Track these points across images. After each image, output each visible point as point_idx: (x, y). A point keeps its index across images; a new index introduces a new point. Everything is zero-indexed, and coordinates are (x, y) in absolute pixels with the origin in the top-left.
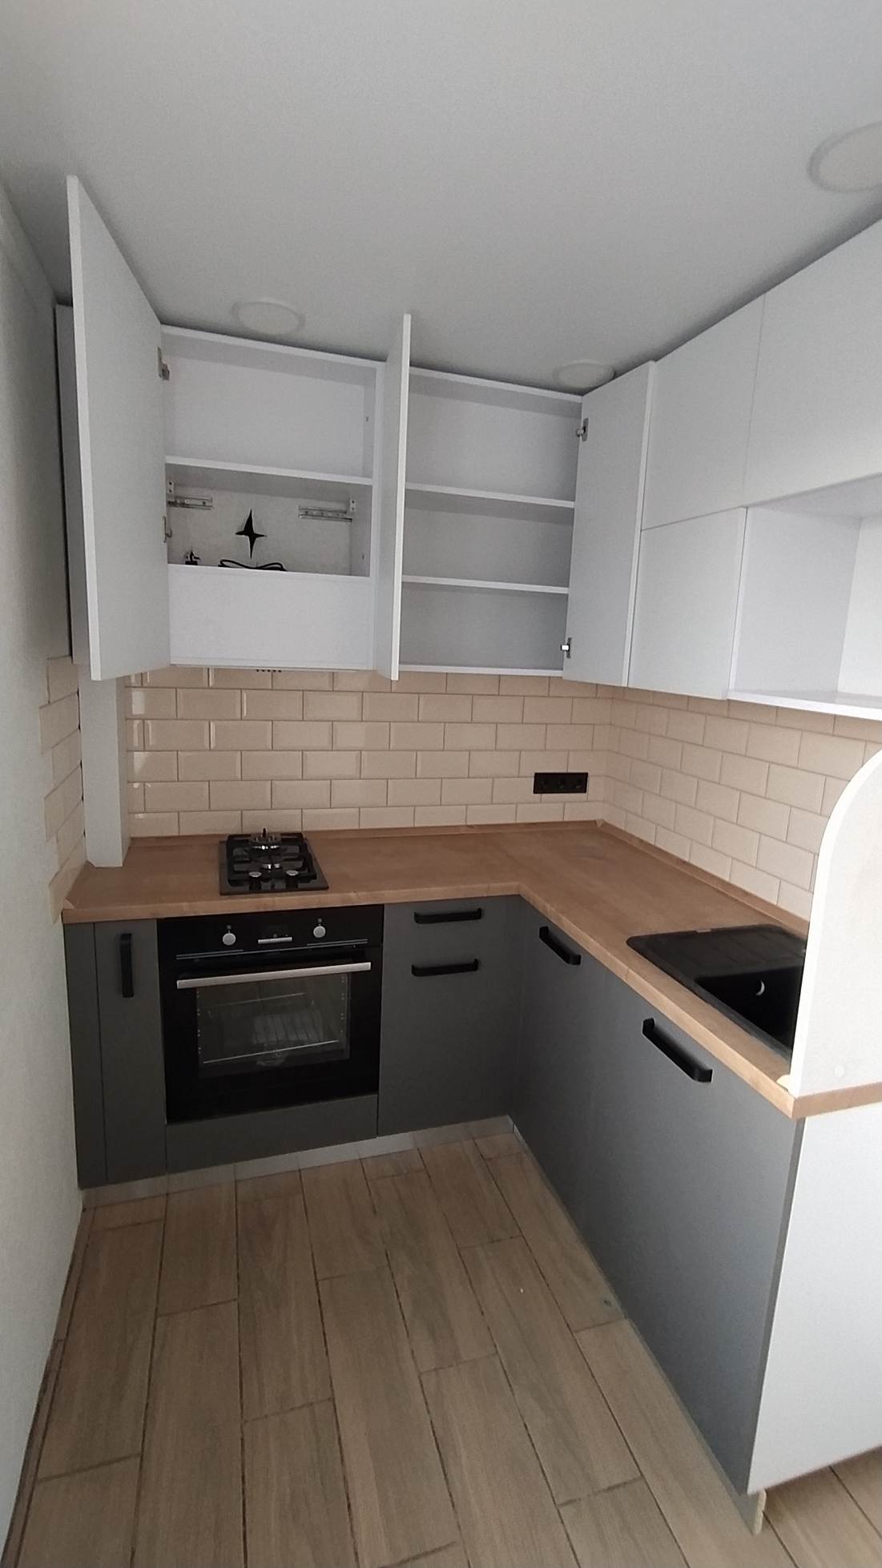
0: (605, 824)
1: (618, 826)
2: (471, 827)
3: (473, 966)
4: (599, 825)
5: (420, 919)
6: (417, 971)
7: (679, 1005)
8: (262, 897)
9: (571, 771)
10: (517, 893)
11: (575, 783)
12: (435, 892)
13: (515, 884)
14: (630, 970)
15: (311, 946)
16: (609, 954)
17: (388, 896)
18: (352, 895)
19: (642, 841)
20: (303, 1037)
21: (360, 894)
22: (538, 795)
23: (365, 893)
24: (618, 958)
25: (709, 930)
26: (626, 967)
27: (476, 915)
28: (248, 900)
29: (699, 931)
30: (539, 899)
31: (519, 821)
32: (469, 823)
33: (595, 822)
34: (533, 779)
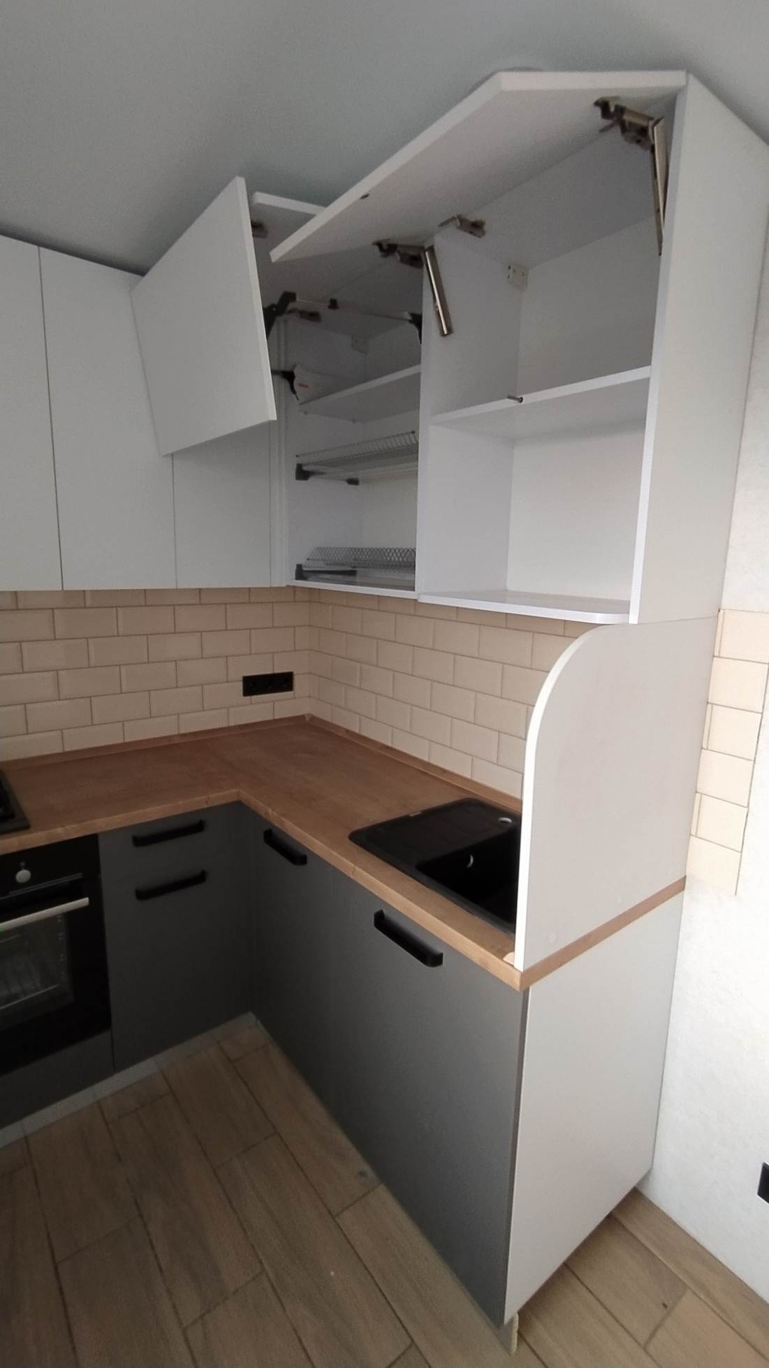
0: (313, 718)
1: (326, 719)
2: (183, 737)
4: (307, 719)
6: (142, 895)
7: (405, 896)
9: (277, 671)
10: (237, 800)
11: (282, 682)
12: (153, 812)
13: (234, 791)
14: (356, 868)
16: (334, 853)
17: (101, 824)
18: (60, 828)
19: (348, 731)
21: (69, 826)
22: (248, 698)
23: (74, 825)
24: (344, 856)
25: (419, 813)
26: (353, 865)
27: (198, 828)
29: (412, 815)
30: (261, 804)
31: (232, 724)
32: (182, 732)
33: (304, 716)
34: (241, 683)
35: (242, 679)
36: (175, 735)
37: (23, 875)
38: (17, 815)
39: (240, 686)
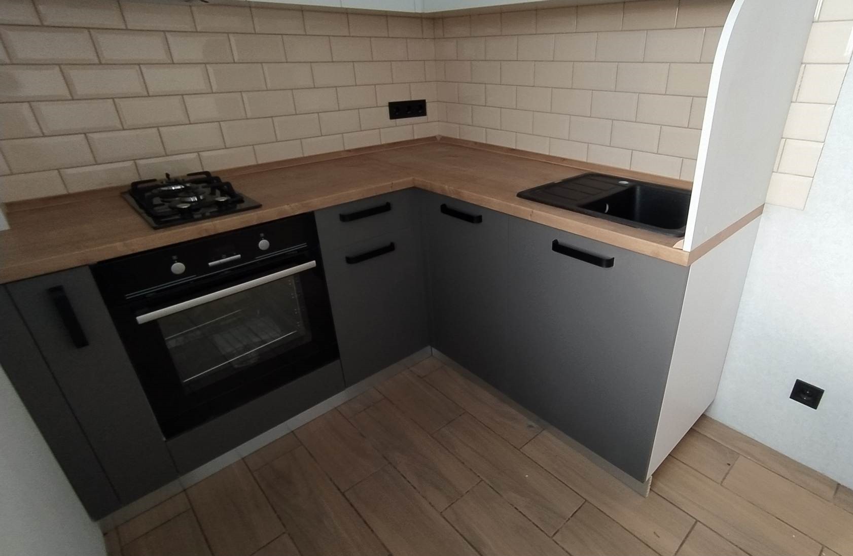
2: (349, 151)
3: (391, 248)
4: (438, 139)
5: (344, 218)
6: (350, 260)
7: (581, 222)
8: (201, 223)
9: (413, 99)
10: (413, 186)
11: (415, 108)
12: (353, 194)
13: (407, 179)
14: (534, 211)
15: (259, 258)
16: (513, 205)
17: (315, 203)
18: (286, 207)
19: (476, 143)
20: (264, 337)
21: (293, 205)
22: (393, 120)
23: (297, 204)
24: (519, 205)
25: (560, 181)
26: (530, 210)
27: (386, 208)
28: (187, 228)
29: (556, 182)
30: (437, 184)
31: (383, 142)
32: (347, 148)
33: (435, 137)
34: (388, 108)
35: (388, 105)
36: (342, 151)
37: (263, 244)
38: (244, 199)
39: (386, 110)
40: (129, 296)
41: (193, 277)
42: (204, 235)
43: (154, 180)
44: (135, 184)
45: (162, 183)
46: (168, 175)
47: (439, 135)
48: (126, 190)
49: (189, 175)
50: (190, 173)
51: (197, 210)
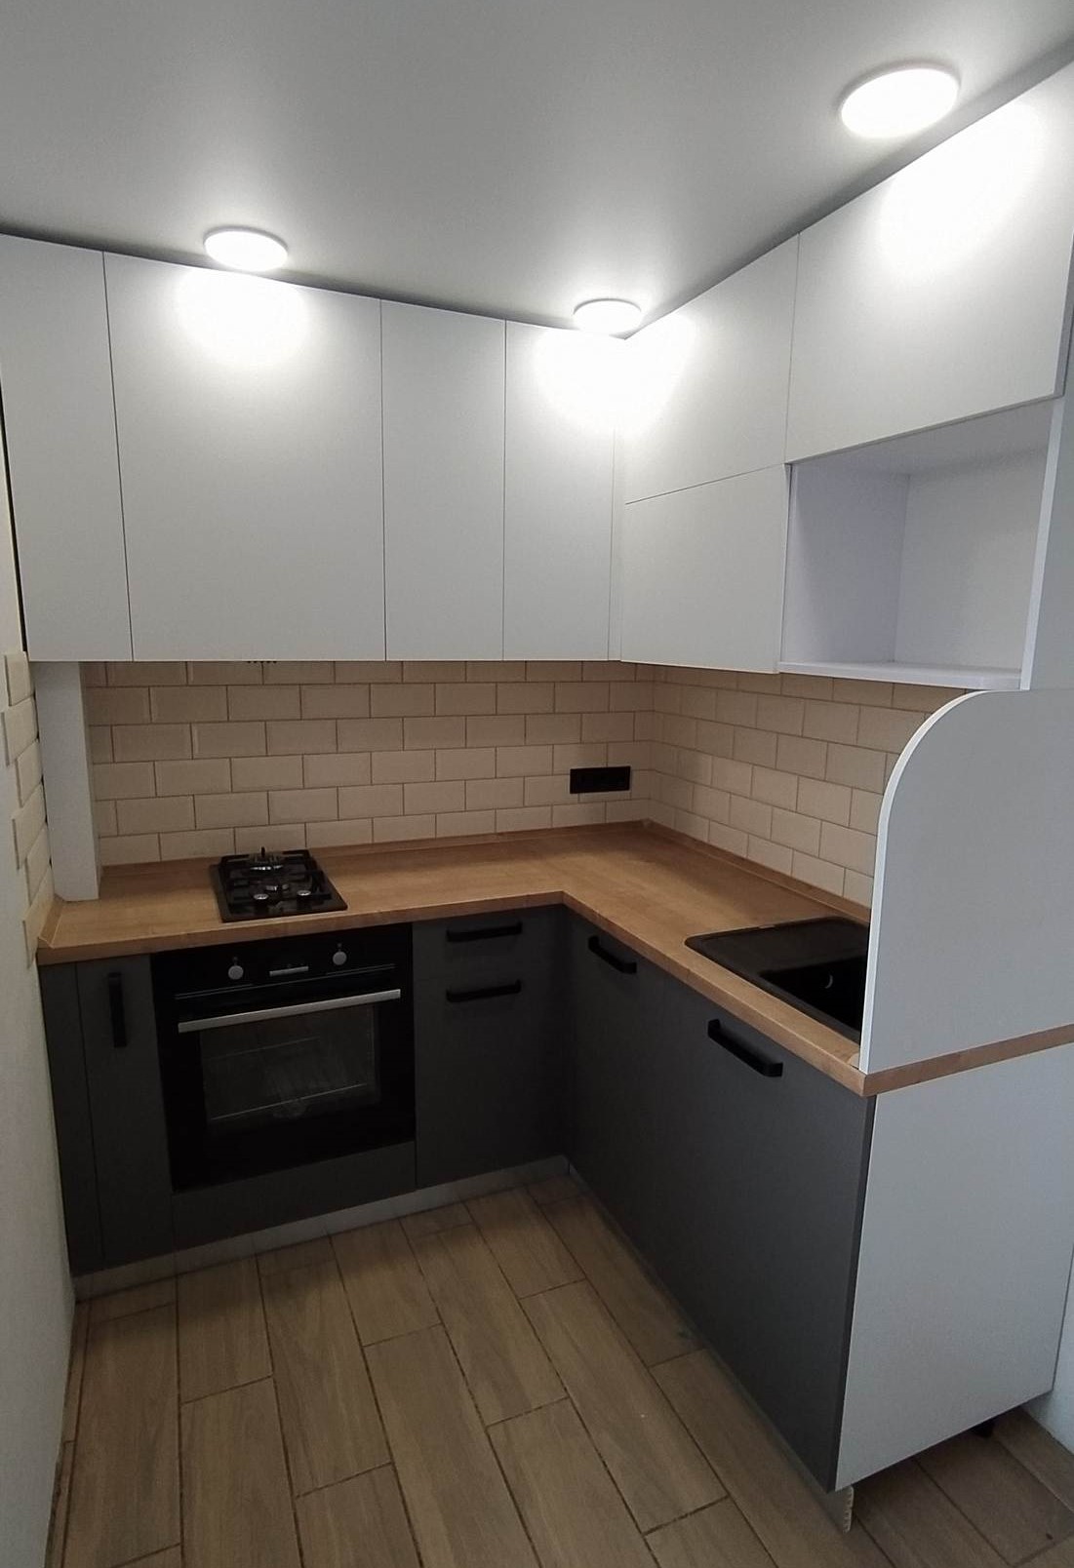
0: (652, 824)
1: (667, 825)
2: (501, 834)
3: (515, 988)
4: (645, 824)
5: (452, 937)
6: (453, 997)
9: (610, 765)
10: (560, 902)
11: (615, 779)
13: (557, 890)
15: (332, 975)
22: (576, 795)
31: (557, 825)
32: (499, 831)
33: (641, 822)
34: (569, 777)
35: (569, 772)
36: (491, 834)
37: (339, 957)
38: (333, 896)
39: (567, 780)
40: (180, 996)
41: (249, 987)
42: (273, 936)
43: (247, 856)
44: (225, 859)
45: (254, 860)
46: (263, 849)
47: (648, 820)
48: (216, 863)
49: (285, 853)
50: (286, 850)
51: (275, 902)
